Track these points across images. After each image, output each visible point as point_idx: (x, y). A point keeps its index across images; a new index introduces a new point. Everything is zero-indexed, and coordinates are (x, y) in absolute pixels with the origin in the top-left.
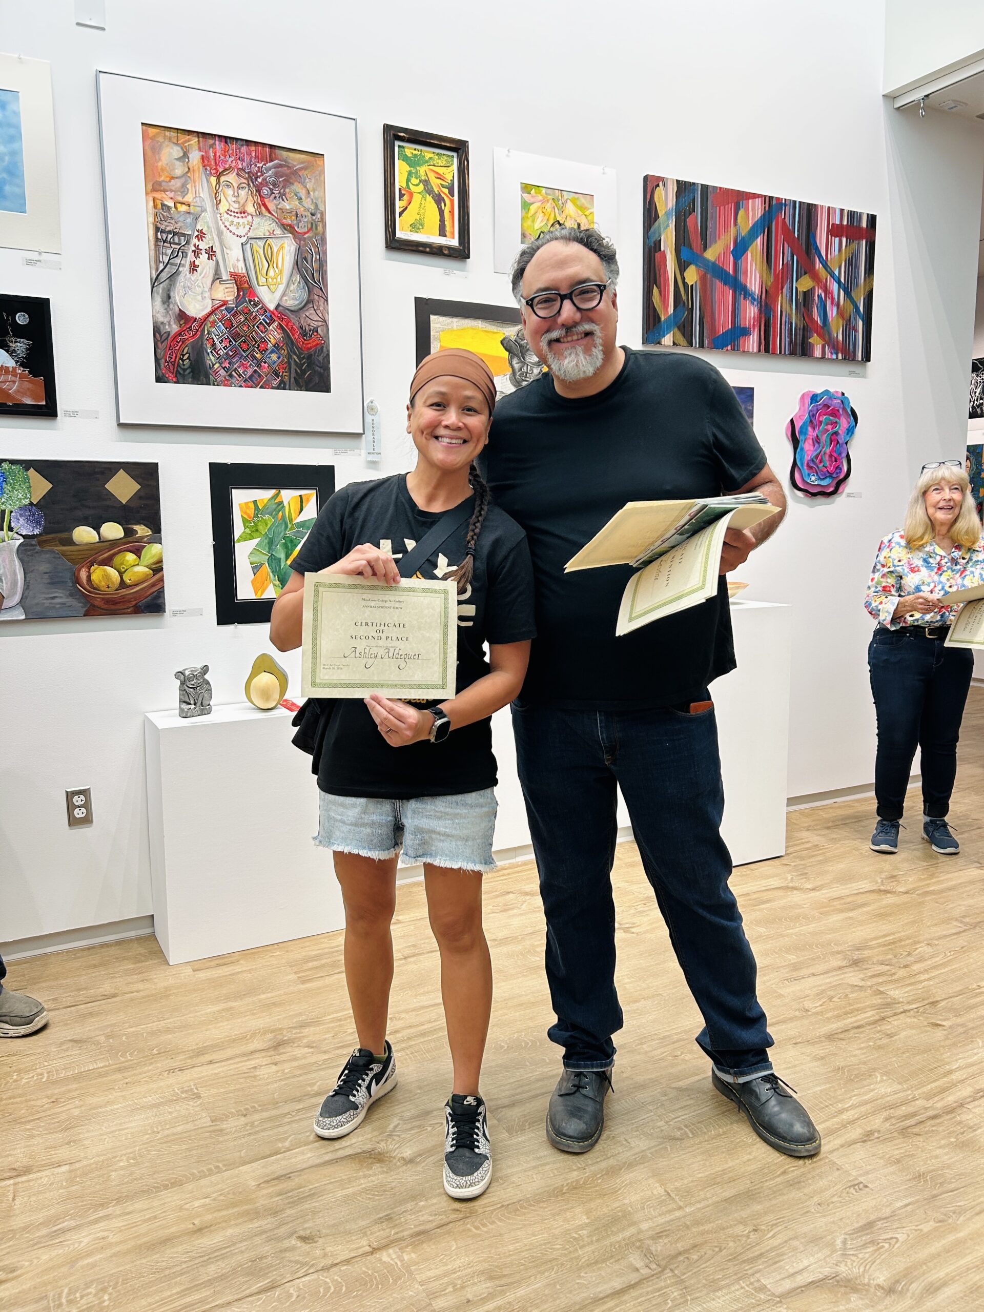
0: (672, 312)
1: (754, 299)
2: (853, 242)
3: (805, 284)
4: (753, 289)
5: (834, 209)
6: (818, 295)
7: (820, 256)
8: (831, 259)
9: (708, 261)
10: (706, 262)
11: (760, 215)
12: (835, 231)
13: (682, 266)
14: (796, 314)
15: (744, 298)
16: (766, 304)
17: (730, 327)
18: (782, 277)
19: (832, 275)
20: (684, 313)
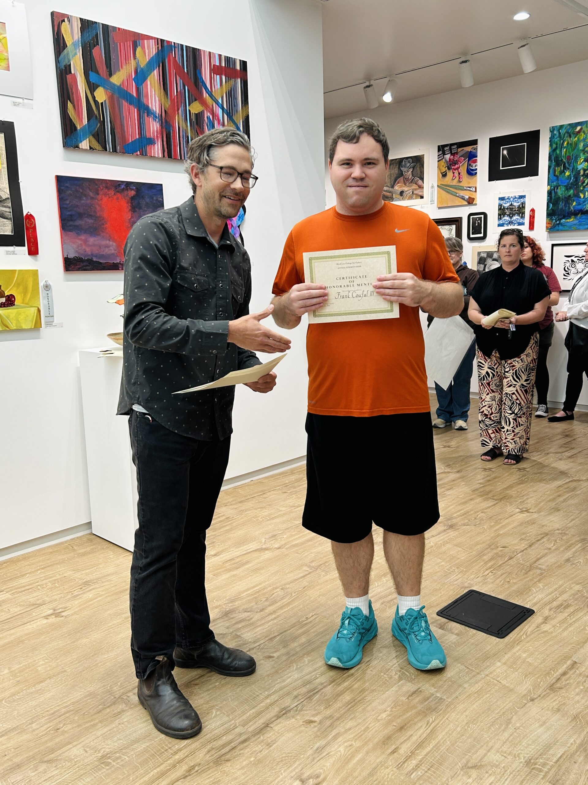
0: (86, 123)
1: (156, 117)
2: (230, 79)
3: (196, 108)
4: (154, 109)
5: (214, 54)
6: (207, 117)
7: (206, 88)
8: (215, 91)
9: (114, 85)
10: (113, 86)
11: (154, 53)
12: (216, 70)
13: (92, 87)
14: (191, 130)
15: (148, 116)
16: (166, 121)
17: (137, 137)
18: (177, 102)
19: (217, 102)
20: (97, 125)
